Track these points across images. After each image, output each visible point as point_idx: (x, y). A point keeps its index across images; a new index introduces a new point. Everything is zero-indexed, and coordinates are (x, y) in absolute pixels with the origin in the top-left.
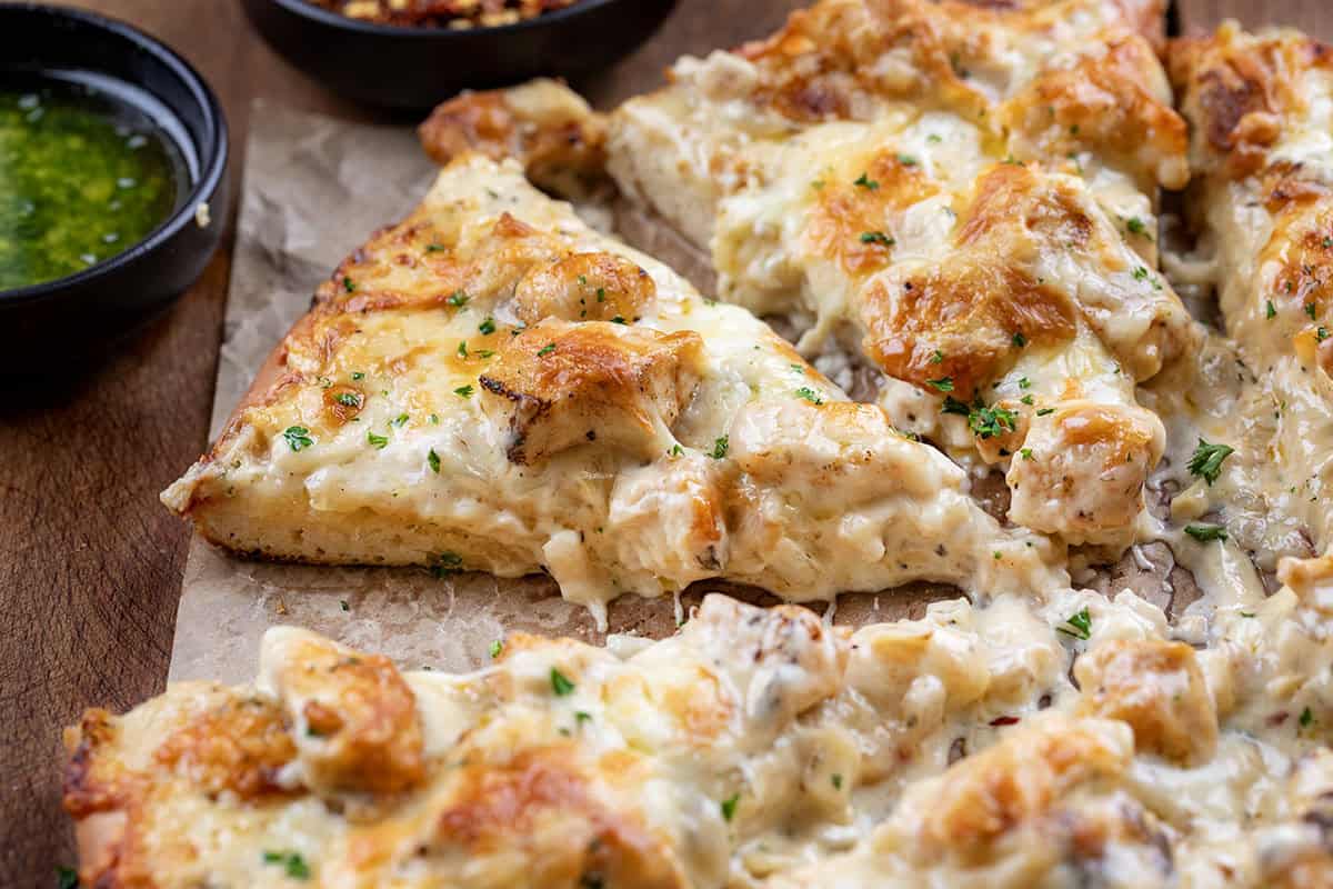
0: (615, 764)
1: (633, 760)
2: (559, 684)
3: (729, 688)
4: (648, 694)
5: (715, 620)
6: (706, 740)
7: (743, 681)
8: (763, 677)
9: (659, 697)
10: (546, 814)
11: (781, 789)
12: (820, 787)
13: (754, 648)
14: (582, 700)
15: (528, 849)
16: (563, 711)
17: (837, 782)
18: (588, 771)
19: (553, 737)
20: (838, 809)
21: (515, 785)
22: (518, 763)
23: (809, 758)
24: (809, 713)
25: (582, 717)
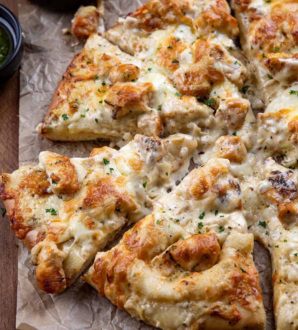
0: (120, 181)
1: (124, 178)
2: (106, 162)
3: (142, 158)
4: (125, 161)
5: (138, 141)
6: (138, 171)
7: (145, 155)
8: (149, 154)
9: (127, 162)
10: (106, 196)
11: (155, 178)
12: (163, 176)
13: (147, 148)
14: (111, 165)
15: (103, 206)
16: (107, 168)
17: (167, 174)
18: (114, 184)
19: (105, 176)
20: (168, 179)
21: (99, 190)
22: (99, 184)
23: (161, 170)
24: (160, 160)
25: (111, 169)
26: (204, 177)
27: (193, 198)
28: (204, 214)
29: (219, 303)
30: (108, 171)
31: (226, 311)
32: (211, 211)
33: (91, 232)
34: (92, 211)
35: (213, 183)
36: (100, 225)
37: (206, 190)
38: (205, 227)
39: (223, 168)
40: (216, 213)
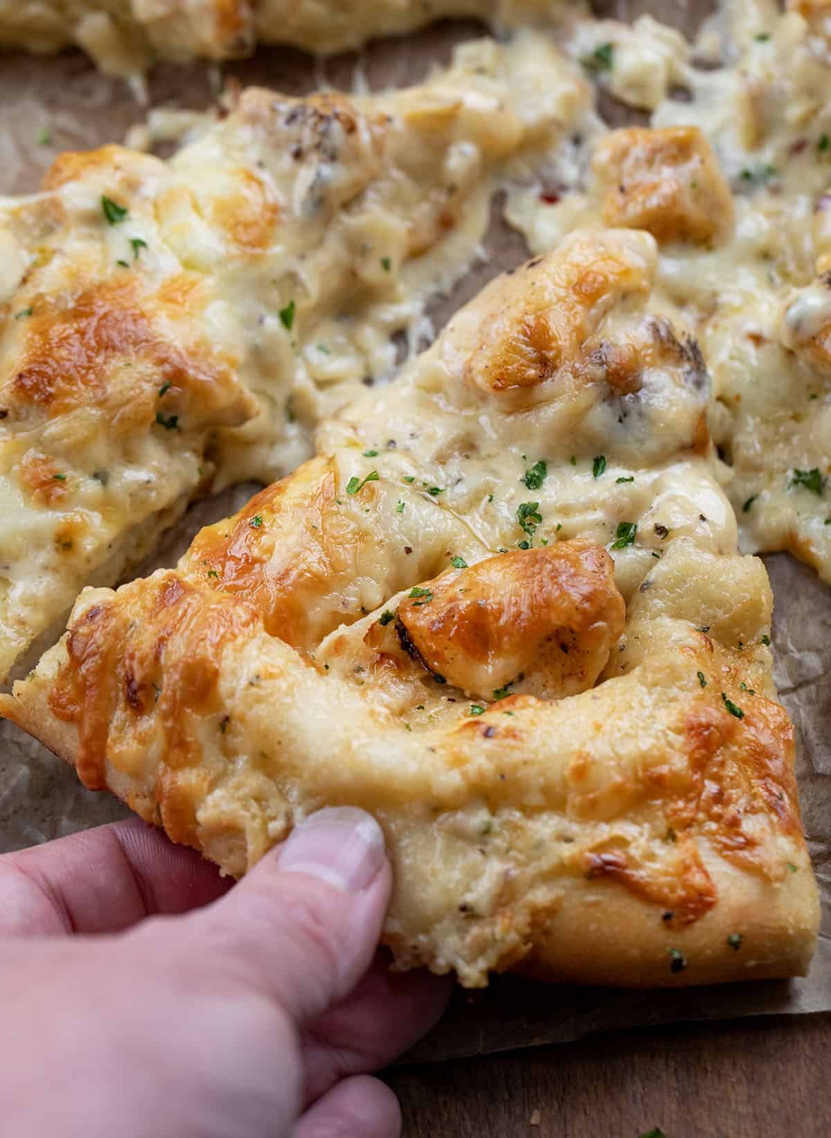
0: (173, 294)
1: (193, 284)
2: (111, 212)
3: (275, 194)
4: (196, 207)
5: (253, 119)
6: (258, 251)
7: (287, 181)
8: (306, 175)
9: (208, 210)
10: (116, 362)
11: (335, 281)
12: (371, 272)
13: (293, 147)
14: (137, 225)
15: (101, 404)
16: (118, 239)
17: (386, 264)
18: (149, 306)
19: (111, 270)
20: (391, 288)
21: (82, 333)
22: (82, 308)
23: (358, 247)
24: (352, 200)
25: (137, 244)
26: (540, 311)
27: (494, 403)
28: (543, 466)
29: (624, 829)
30: (124, 252)
31: (657, 866)
32: (573, 461)
33: (50, 519)
34: (55, 427)
35: (580, 336)
36: (91, 487)
37: (547, 365)
38: (551, 522)
39: (627, 272)
40: (599, 466)
